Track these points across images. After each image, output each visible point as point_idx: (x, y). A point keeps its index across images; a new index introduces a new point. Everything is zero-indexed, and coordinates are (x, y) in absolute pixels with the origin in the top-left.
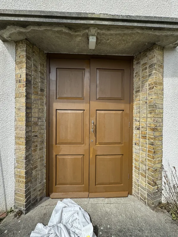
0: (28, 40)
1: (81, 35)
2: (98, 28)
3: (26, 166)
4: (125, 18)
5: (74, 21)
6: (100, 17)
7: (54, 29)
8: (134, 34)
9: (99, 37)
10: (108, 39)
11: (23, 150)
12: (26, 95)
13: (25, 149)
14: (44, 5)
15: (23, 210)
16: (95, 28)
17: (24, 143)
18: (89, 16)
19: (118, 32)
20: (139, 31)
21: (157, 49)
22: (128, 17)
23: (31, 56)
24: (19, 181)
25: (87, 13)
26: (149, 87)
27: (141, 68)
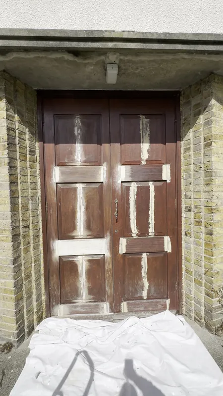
0: (7, 73)
1: (94, 63)
2: (120, 54)
3: (15, 274)
4: (162, 37)
5: (82, 45)
6: (123, 37)
7: (50, 57)
8: (178, 60)
9: (122, 65)
10: (137, 68)
11: (9, 250)
12: (9, 163)
13: (12, 248)
14: (30, 13)
15: (14, 341)
16: (115, 54)
17: (10, 239)
18: (106, 35)
19: (152, 58)
20: (186, 56)
21: (216, 80)
22: (167, 35)
23: (13, 97)
24: (5, 298)
25: (102, 31)
26: (205, 143)
27: (192, 110)
